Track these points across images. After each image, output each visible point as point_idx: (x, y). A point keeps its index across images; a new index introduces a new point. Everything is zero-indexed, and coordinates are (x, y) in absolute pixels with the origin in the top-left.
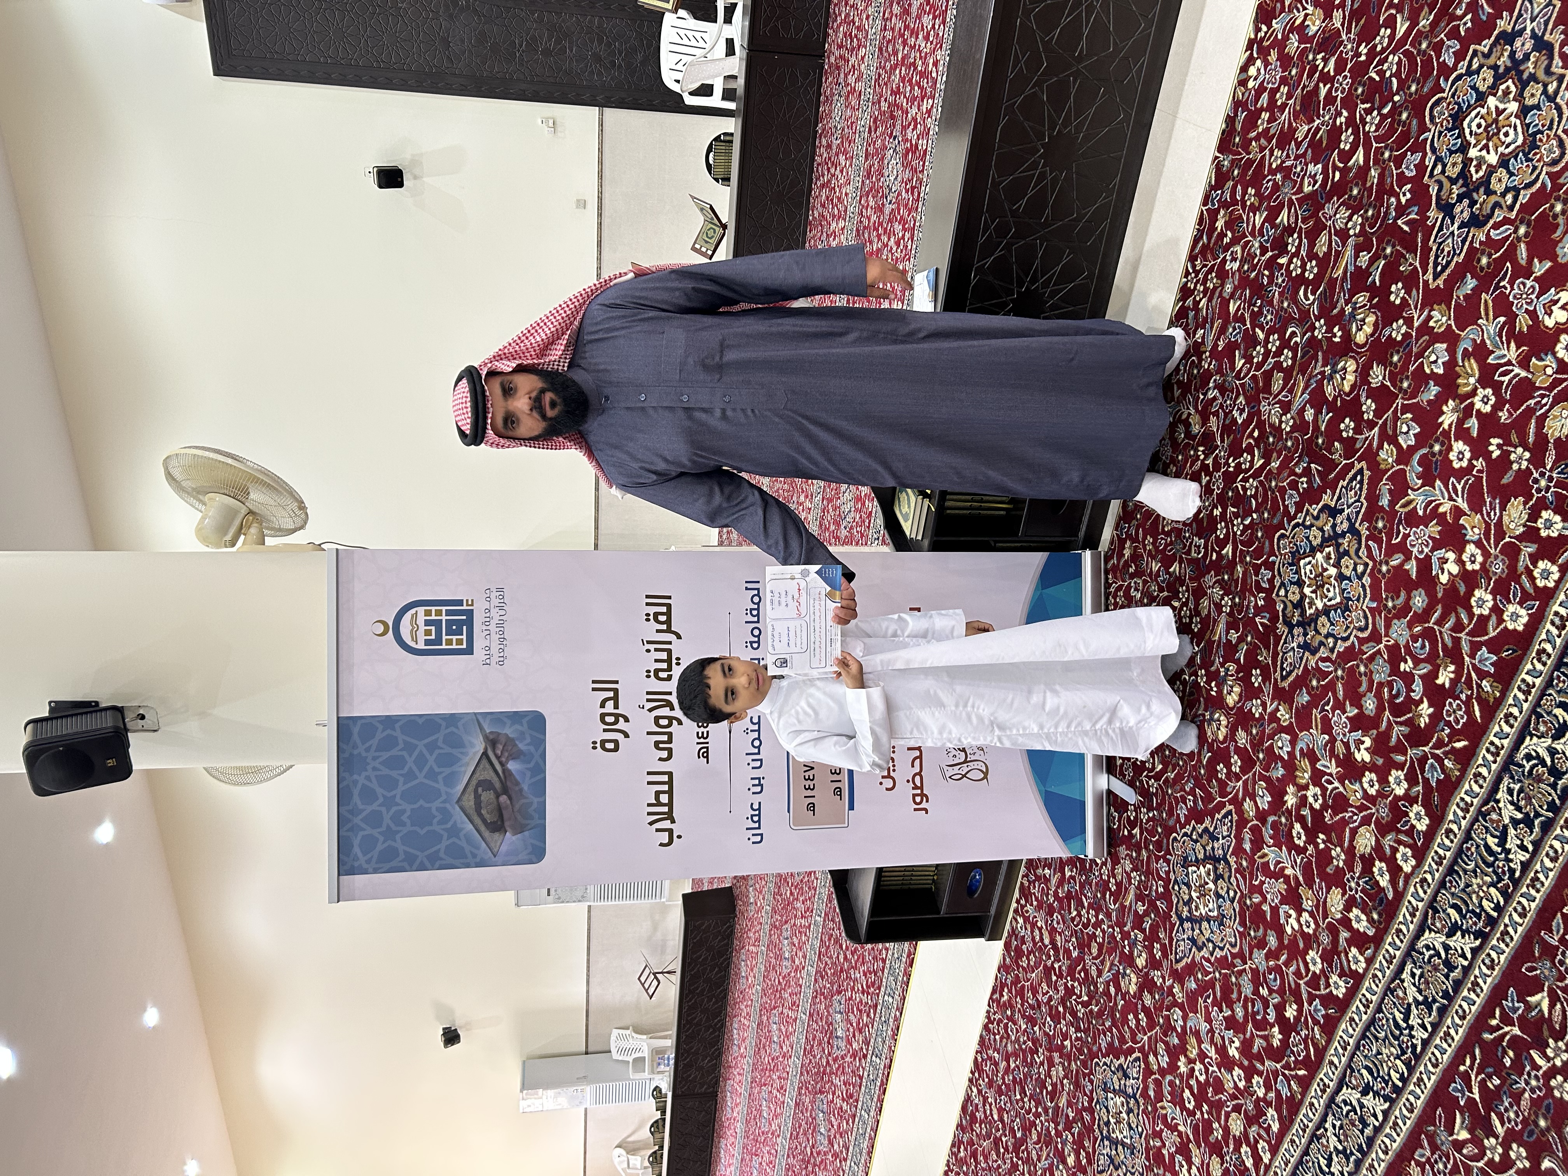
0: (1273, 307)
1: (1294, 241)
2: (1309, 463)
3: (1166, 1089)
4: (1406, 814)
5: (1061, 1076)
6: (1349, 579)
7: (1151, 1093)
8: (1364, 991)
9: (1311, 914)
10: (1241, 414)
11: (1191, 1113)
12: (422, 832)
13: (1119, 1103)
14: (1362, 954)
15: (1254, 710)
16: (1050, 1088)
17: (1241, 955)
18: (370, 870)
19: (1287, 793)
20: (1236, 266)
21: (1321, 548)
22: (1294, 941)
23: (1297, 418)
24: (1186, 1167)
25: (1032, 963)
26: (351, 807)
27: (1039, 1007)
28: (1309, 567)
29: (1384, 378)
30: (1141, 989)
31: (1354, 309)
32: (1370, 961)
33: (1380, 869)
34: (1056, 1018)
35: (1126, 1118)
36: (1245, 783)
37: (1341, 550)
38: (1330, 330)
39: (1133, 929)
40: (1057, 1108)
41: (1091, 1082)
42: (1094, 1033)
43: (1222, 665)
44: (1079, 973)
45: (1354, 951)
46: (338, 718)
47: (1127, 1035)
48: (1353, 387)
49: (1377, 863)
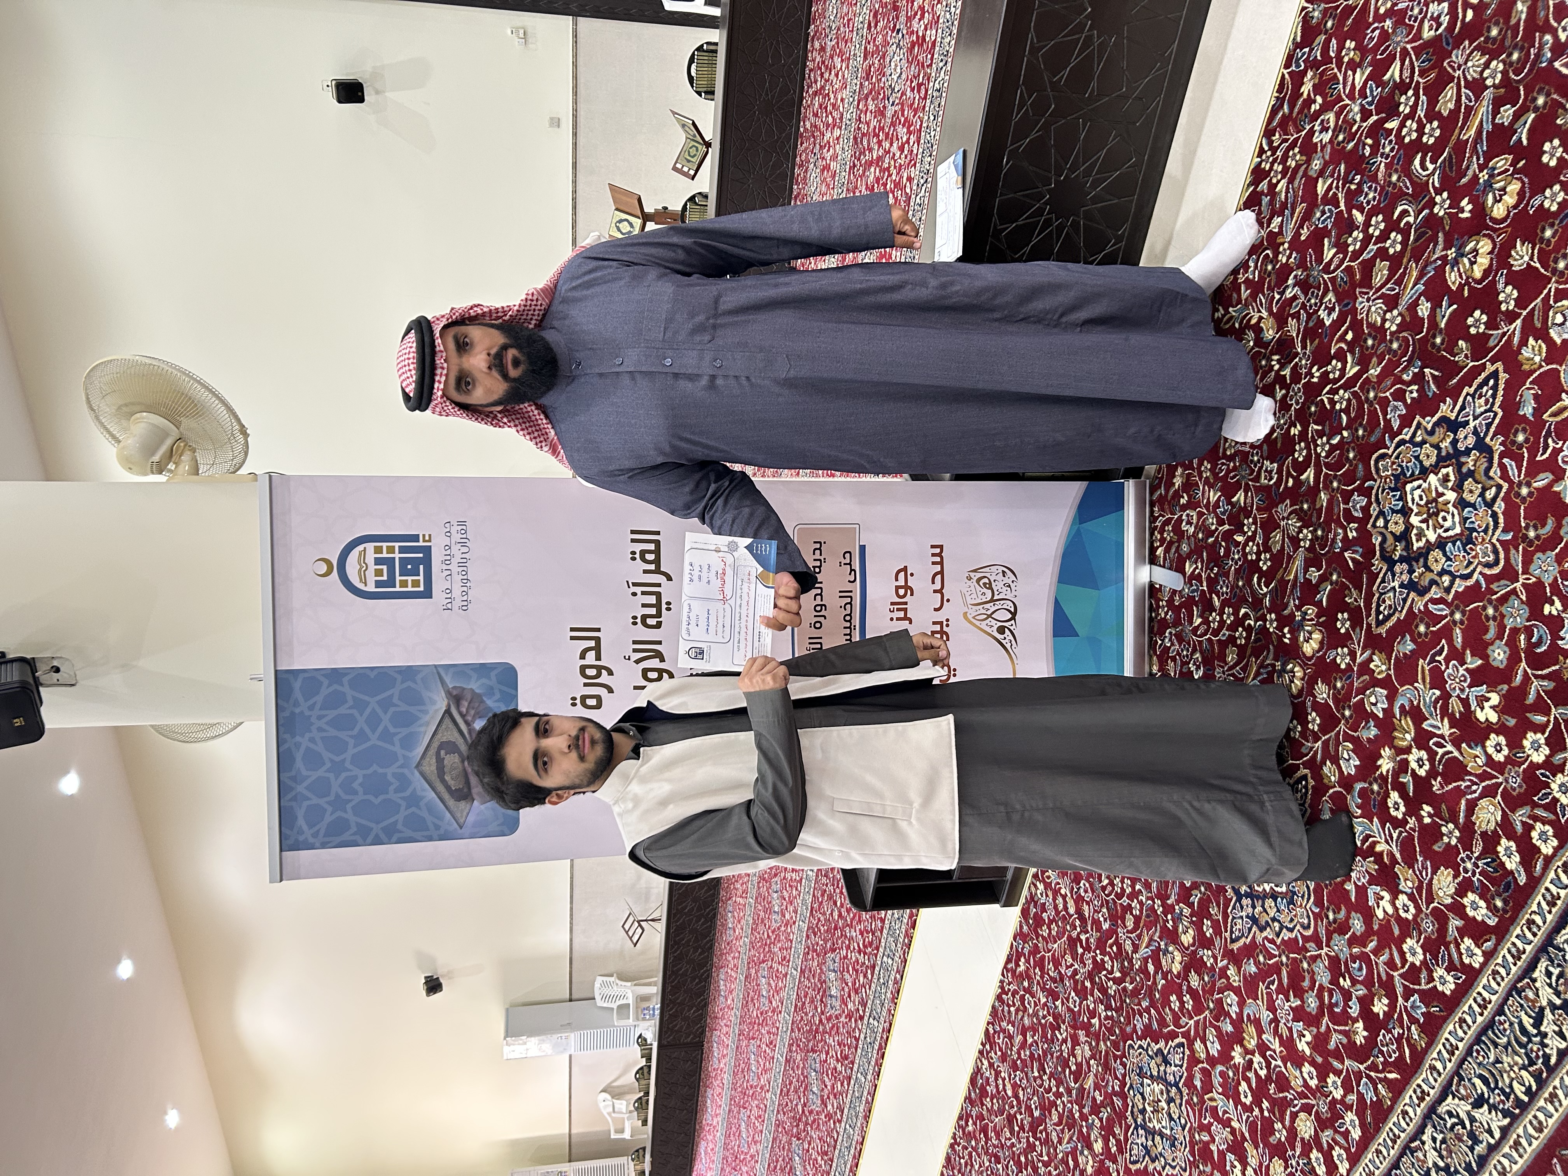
0: (1377, 183)
1: (1408, 99)
2: (1422, 368)
3: (1217, 1080)
4: (1547, 785)
5: (1088, 1056)
6: (1473, 506)
7: (1198, 1083)
8: (1480, 989)
9: (1411, 897)
10: (1329, 314)
11: (1248, 1109)
12: (377, 801)
13: (1157, 1090)
14: (1478, 946)
15: (1338, 660)
16: (1074, 1068)
17: (1315, 939)
18: (318, 845)
19: (1381, 756)
20: (1327, 137)
21: (1435, 469)
22: (1386, 926)
23: (1406, 314)
24: (1239, 1167)
25: (1054, 933)
26: (293, 773)
27: (1062, 980)
28: (1417, 493)
29: (1531, 259)
30: (1186, 969)
31: (1492, 176)
32: (1489, 956)
33: (1507, 849)
34: (1082, 993)
35: (1166, 1107)
36: (1326, 744)
37: (1464, 470)
38: (1455, 203)
39: (1178, 902)
40: (1082, 1090)
41: (1124, 1065)
42: (1128, 1012)
43: (1298, 608)
44: (1111, 947)
45: (1468, 942)
46: (276, 671)
47: (1169, 1018)
48: (1486, 273)
49: (1504, 841)
